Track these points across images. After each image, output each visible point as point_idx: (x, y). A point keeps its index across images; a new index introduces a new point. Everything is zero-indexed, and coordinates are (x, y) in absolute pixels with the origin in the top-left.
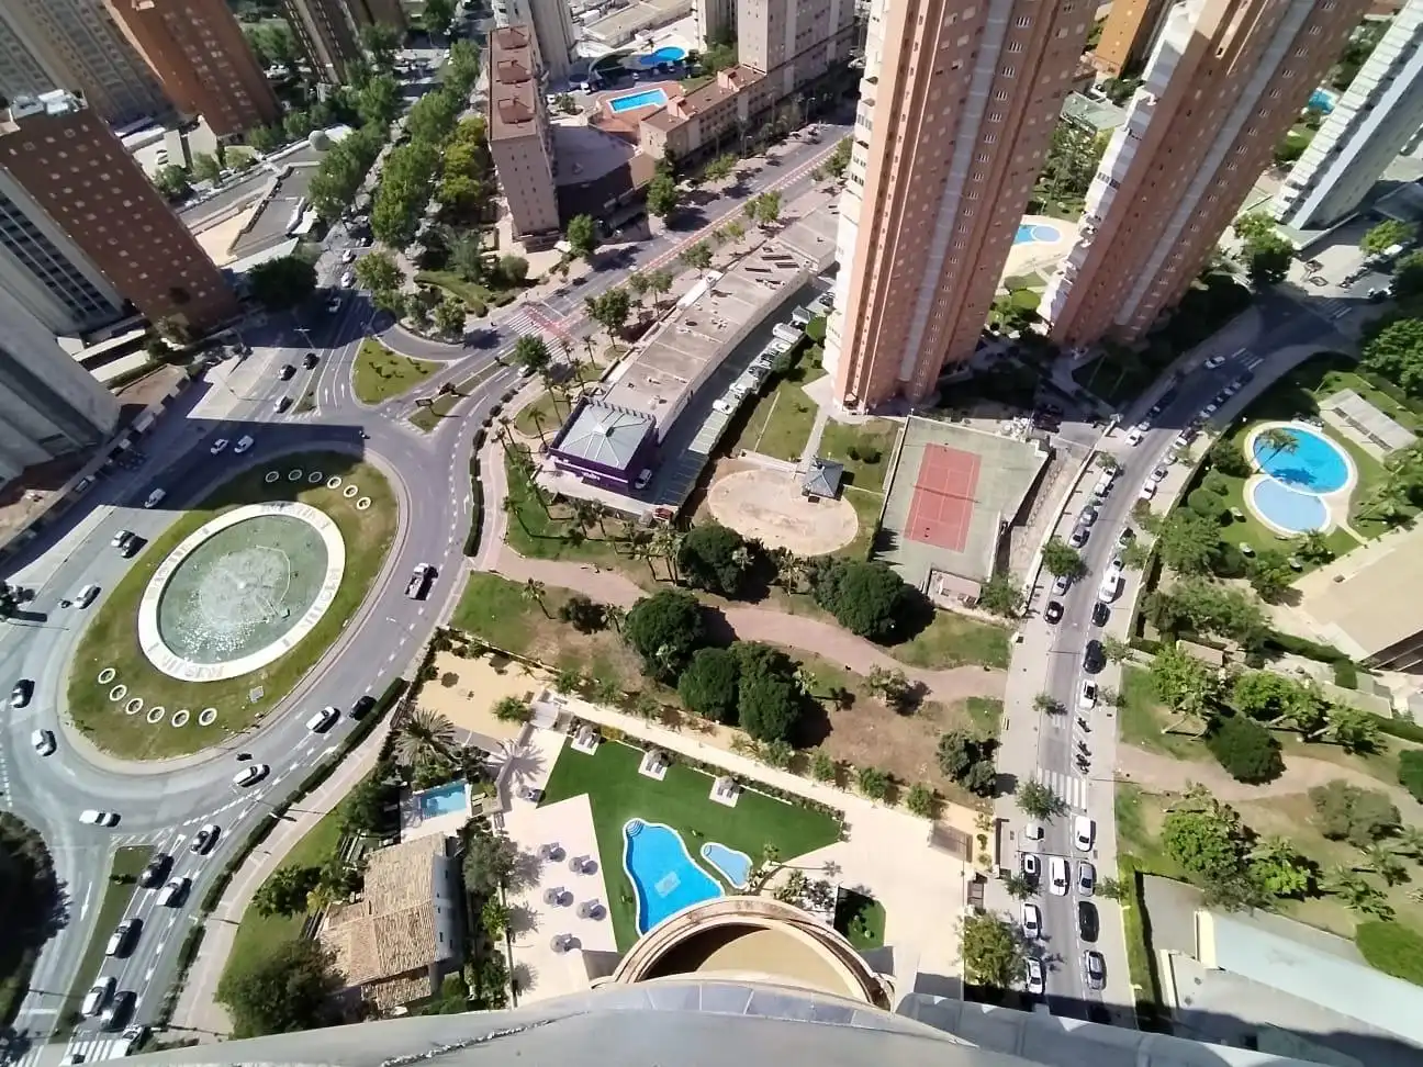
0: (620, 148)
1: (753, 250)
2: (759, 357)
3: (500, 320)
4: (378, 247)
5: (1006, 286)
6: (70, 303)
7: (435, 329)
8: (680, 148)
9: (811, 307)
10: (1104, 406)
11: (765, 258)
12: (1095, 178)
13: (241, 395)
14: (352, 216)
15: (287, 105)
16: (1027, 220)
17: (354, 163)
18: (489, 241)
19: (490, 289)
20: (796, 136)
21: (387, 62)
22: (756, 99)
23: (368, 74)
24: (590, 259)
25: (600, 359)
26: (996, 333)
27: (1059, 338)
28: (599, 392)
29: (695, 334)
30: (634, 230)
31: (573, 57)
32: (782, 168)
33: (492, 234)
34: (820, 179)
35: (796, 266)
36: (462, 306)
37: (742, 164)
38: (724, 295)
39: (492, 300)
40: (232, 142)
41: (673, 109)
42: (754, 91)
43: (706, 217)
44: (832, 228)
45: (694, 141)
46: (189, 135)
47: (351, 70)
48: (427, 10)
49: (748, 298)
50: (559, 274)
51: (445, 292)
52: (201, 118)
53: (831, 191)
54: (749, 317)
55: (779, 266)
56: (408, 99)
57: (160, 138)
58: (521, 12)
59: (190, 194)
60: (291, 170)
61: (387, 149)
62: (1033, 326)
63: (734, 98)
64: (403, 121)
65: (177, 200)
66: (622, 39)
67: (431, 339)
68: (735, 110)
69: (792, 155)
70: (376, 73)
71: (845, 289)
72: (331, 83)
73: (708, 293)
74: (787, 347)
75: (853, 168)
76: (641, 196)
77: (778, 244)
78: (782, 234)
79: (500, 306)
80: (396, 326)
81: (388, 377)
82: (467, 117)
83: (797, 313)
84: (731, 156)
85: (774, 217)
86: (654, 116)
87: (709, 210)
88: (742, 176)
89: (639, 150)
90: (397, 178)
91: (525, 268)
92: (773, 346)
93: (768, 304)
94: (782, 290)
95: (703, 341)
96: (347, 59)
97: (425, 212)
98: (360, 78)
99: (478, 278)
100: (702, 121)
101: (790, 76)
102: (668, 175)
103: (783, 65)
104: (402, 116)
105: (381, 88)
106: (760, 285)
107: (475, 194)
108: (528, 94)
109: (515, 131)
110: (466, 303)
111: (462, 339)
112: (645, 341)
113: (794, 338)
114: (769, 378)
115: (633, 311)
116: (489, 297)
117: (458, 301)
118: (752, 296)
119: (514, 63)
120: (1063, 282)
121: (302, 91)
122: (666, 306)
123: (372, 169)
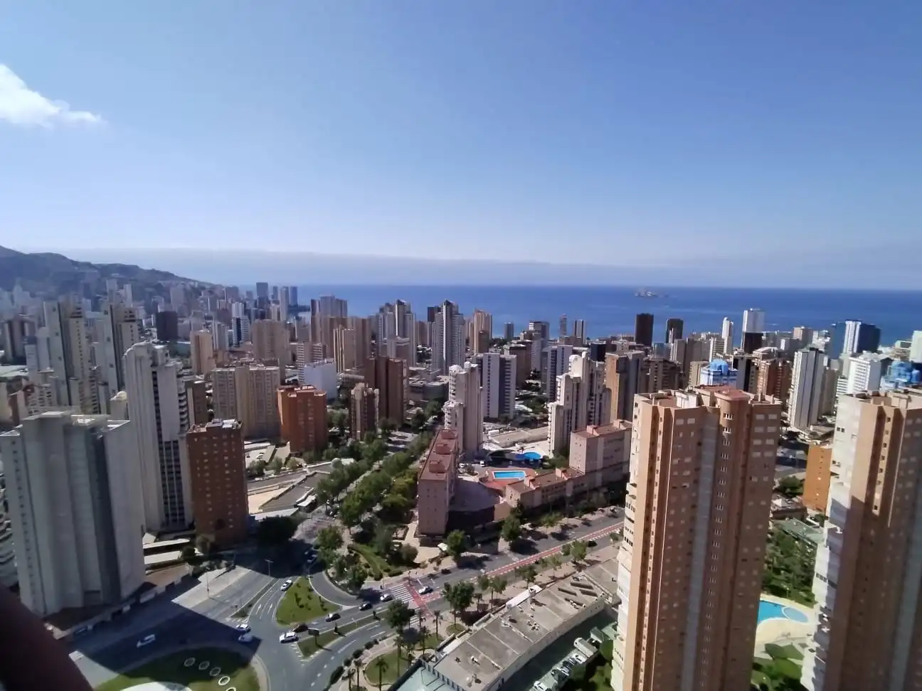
0: (492, 497)
1: (566, 577)
2: (561, 663)
3: (387, 586)
4: (338, 523)
6: (167, 515)
7: (345, 582)
8: (528, 503)
9: (604, 630)
13: (211, 594)
14: (332, 502)
15: (331, 444)
17: (347, 477)
18: (400, 533)
19: (390, 563)
20: (603, 511)
21: (386, 435)
22: (578, 486)
23: (374, 438)
24: (457, 559)
25: (443, 631)
28: (434, 659)
29: (514, 630)
30: (488, 547)
31: (480, 448)
32: (590, 528)
33: (403, 531)
34: (615, 540)
35: (596, 596)
36: (368, 570)
37: (565, 521)
38: (540, 605)
39: (388, 571)
40: (297, 455)
41: (527, 482)
42: (577, 481)
43: (537, 548)
45: (537, 502)
46: (279, 449)
47: (367, 436)
48: (415, 417)
50: (435, 564)
51: (363, 560)
52: (289, 443)
54: (556, 626)
55: (584, 593)
56: (389, 452)
57: (265, 447)
58: (458, 425)
59: (261, 474)
60: (316, 473)
61: (367, 474)
63: (565, 483)
64: (381, 462)
65: (252, 477)
66: (508, 444)
67: (339, 587)
68: (565, 490)
69: (597, 522)
70: (379, 439)
72: (356, 439)
73: (529, 601)
74: (583, 660)
76: (499, 527)
77: (583, 577)
78: (588, 571)
79: (391, 576)
80: (324, 572)
81: (302, 607)
82: (416, 465)
83: (595, 633)
84: (558, 514)
85: (582, 557)
86: (516, 484)
87: (540, 544)
88: (565, 528)
89: (502, 500)
90: (364, 488)
91: (414, 553)
92: (574, 656)
93: (572, 620)
94: (583, 612)
95: (519, 637)
96: (368, 430)
97: (372, 509)
98: (371, 439)
99: (385, 554)
100: (543, 491)
101: (599, 477)
102: (517, 517)
103: (596, 471)
104: (382, 459)
105: (378, 446)
106: (567, 604)
107: (403, 505)
108: (447, 461)
109: (433, 477)
110: (371, 569)
111: (358, 593)
112: (477, 625)
113: (590, 653)
114: (567, 684)
115: (475, 600)
116: (386, 568)
117: (367, 566)
118: (561, 610)
119: (446, 445)
120: (816, 659)
121: (341, 440)
122: (499, 603)
123: (355, 482)
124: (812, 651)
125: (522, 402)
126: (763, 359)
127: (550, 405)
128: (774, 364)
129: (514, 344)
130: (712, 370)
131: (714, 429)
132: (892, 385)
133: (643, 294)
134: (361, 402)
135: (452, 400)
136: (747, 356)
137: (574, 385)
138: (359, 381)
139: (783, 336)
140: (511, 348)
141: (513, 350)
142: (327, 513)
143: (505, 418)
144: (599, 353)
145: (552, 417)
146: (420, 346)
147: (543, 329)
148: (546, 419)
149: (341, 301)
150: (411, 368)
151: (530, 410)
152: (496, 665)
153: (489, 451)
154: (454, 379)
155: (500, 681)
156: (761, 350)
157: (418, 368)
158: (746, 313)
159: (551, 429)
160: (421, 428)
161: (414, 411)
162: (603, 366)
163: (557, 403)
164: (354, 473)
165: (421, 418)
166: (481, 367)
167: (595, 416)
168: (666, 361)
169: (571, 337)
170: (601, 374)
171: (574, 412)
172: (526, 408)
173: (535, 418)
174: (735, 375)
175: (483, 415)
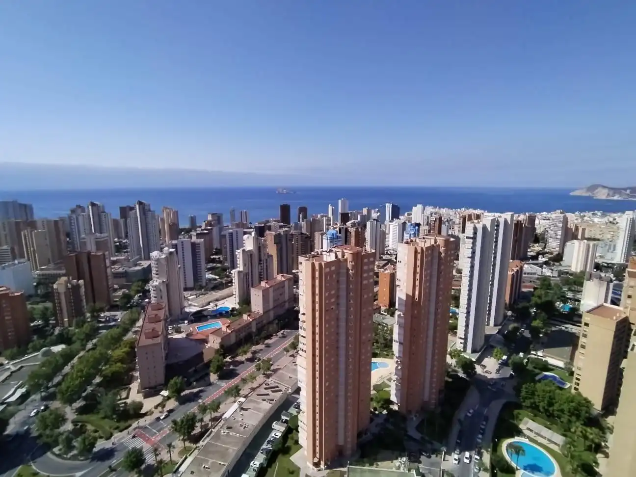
0: (199, 345)
1: (260, 385)
2: (266, 443)
3: (118, 441)
4: (58, 404)
5: (374, 389)
7: (75, 452)
8: (226, 343)
9: (290, 411)
10: (437, 445)
11: (266, 389)
12: (393, 342)
14: (48, 388)
15: (35, 337)
16: (374, 360)
17: (61, 361)
18: (124, 394)
19: (118, 421)
20: (277, 335)
21: (96, 318)
22: (259, 323)
23: (84, 322)
24: (178, 398)
25: (175, 456)
26: (377, 412)
27: (404, 411)
29: (231, 434)
30: (202, 382)
31: (183, 312)
32: (270, 349)
33: (126, 391)
34: (288, 351)
35: (282, 391)
36: (97, 434)
37: (254, 348)
39: (117, 428)
41: (224, 329)
42: (258, 320)
43: (238, 372)
44: (295, 371)
45: (233, 340)
47: (76, 322)
48: (121, 298)
49: (258, 410)
50: (160, 409)
51: (90, 427)
53: (293, 356)
54: (259, 420)
55: (273, 392)
56: (101, 331)
58: (163, 297)
60: (21, 367)
61: (82, 354)
62: (391, 406)
63: (250, 323)
64: (94, 341)
66: (205, 305)
67: (69, 459)
68: (251, 327)
69: (274, 343)
70: (89, 322)
71: (305, 399)
72: (63, 326)
73: (238, 410)
74: (279, 434)
75: (301, 346)
76: (208, 365)
77: (271, 381)
78: (274, 377)
79: (121, 431)
80: (49, 454)
82: (130, 336)
83: (284, 415)
84: (249, 345)
85: (269, 369)
86: (216, 332)
88: (254, 353)
89: (208, 346)
90: (81, 367)
91: (140, 406)
92: (273, 435)
93: (269, 412)
94: (275, 404)
95: (235, 437)
96: (76, 317)
97: (92, 383)
98: (80, 325)
99: (112, 416)
100: (236, 332)
101: (272, 314)
102: (220, 355)
103: (269, 311)
104: (95, 338)
105: (89, 328)
106: (264, 402)
107: (123, 371)
108: (160, 327)
109: (150, 342)
110: (100, 432)
111: (90, 457)
112: (203, 441)
113: (283, 429)
114: (271, 455)
115: (198, 424)
116: (115, 427)
117: (96, 431)
118: (260, 409)
119: (156, 315)
120: (396, 384)
121: (47, 331)
122: (216, 420)
123: (70, 364)
124: (394, 381)
125: (210, 272)
126: (351, 228)
127: (233, 271)
128: (357, 229)
129: (199, 231)
130: (329, 236)
131: (345, 271)
132: (408, 235)
133: (281, 191)
134: (65, 293)
135: (156, 279)
136: (345, 226)
137: (248, 255)
138: (60, 276)
139: (359, 213)
140: (197, 235)
141: (199, 236)
142: (44, 399)
143: (199, 286)
144: (261, 232)
145: (235, 280)
146: (116, 239)
147: (218, 218)
148: (231, 282)
149: (25, 206)
150: (112, 259)
151: (217, 277)
152: (223, 463)
153: (190, 312)
154: (156, 263)
155: (227, 473)
156: (350, 222)
157: (118, 258)
158: (340, 201)
159: (235, 288)
160: (129, 305)
161: (120, 293)
162: (265, 241)
163: (238, 269)
164: (67, 357)
165: (127, 298)
166: (176, 251)
167: (264, 275)
168: (302, 233)
169: (239, 223)
170: (265, 246)
171: (250, 274)
172: (214, 276)
173: (222, 282)
174: (340, 238)
175: (182, 286)
